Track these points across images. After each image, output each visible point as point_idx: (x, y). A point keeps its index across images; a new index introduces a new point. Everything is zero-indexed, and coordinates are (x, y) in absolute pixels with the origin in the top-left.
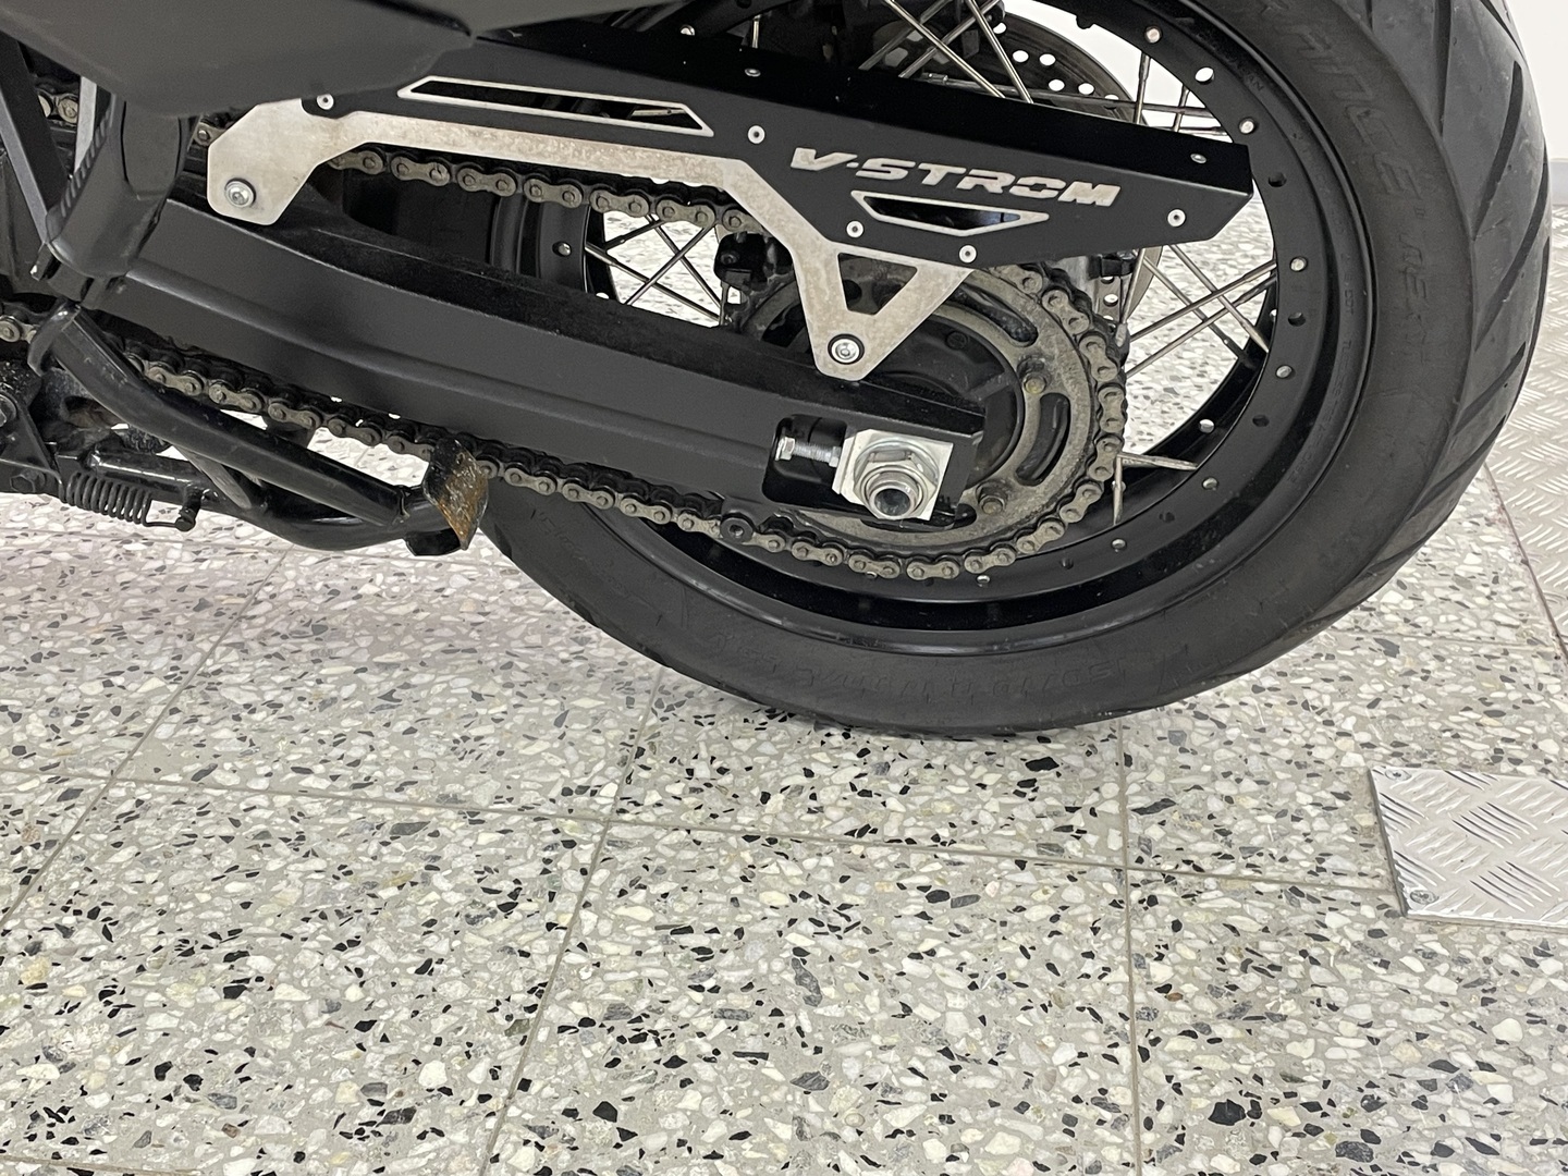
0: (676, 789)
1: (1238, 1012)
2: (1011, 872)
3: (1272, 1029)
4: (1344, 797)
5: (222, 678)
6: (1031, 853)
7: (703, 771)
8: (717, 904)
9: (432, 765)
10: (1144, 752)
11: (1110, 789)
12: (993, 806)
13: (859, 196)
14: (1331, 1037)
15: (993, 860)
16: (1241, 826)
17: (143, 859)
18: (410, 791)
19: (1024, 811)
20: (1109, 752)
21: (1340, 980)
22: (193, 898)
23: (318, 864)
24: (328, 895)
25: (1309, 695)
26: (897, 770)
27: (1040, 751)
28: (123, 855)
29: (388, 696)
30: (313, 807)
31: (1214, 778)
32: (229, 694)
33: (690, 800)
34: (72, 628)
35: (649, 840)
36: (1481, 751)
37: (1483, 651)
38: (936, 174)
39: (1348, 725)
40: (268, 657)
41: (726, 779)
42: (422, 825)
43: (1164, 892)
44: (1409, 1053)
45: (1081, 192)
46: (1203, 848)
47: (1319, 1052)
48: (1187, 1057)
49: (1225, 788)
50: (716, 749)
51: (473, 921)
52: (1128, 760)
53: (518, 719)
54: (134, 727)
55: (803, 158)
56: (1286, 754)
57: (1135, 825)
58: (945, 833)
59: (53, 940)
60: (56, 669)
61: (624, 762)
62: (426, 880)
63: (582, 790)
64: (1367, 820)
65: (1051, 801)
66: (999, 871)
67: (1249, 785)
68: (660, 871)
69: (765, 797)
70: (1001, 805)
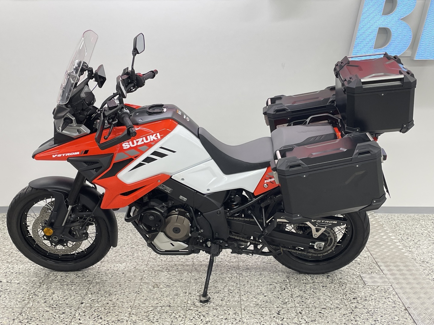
0: (294, 280)
1: (353, 292)
3: (356, 293)
4: (358, 277)
6: (330, 283)
7: (296, 278)
8: (303, 288)
9: (269, 279)
10: (338, 274)
11: (336, 277)
12: (325, 279)
13: (317, 223)
14: (361, 293)
15: (327, 283)
16: (349, 280)
18: (269, 281)
19: (328, 280)
20: (334, 275)
21: (361, 290)
23: (265, 287)
25: (352, 269)
26: (314, 277)
27: (328, 275)
30: (261, 283)
31: (345, 276)
33: (296, 281)
35: (294, 284)
36: (370, 272)
37: (369, 264)
38: (323, 221)
39: (357, 271)
40: (245, 271)
41: (298, 279)
42: (272, 284)
43: (344, 285)
44: (368, 294)
45: (334, 222)
46: (346, 281)
47: (360, 294)
48: (350, 296)
49: (346, 277)
50: (296, 276)
51: (282, 290)
52: (337, 275)
54: (238, 278)
55: (313, 221)
56: (351, 274)
57: (339, 280)
58: (322, 282)
62: (276, 288)
63: (285, 281)
64: (361, 278)
65: (330, 279)
67: (349, 276)
68: (297, 286)
69: (303, 280)
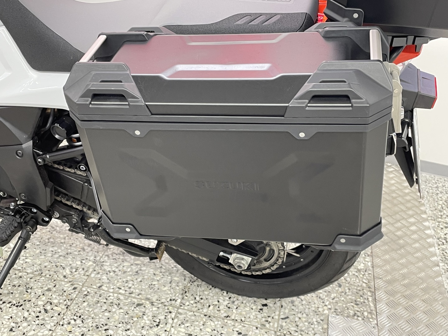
0: (192, 302)
2: (255, 330)
4: (322, 320)
5: (104, 263)
6: (259, 326)
7: (198, 298)
8: (197, 330)
9: (145, 290)
10: (285, 305)
11: (277, 313)
12: (254, 314)
15: (251, 326)
16: (301, 325)
17: (89, 305)
18: (140, 296)
19: (259, 316)
20: (278, 304)
22: (98, 316)
23: (122, 311)
24: (124, 318)
25: (321, 295)
26: (236, 303)
27: (265, 302)
28: (85, 304)
29: (137, 272)
30: (122, 297)
31: (298, 313)
32: (106, 267)
33: (195, 305)
34: (74, 247)
35: (186, 313)
36: (352, 313)
37: (359, 288)
39: (327, 303)
40: (113, 259)
41: (202, 301)
42: (142, 304)
46: (292, 329)
49: (300, 315)
50: (201, 293)
51: (151, 328)
52: (282, 306)
53: (162, 281)
54: (87, 274)
56: (313, 309)
57: (280, 322)
58: (243, 319)
59: (72, 322)
60: (71, 257)
61: (182, 294)
62: (143, 317)
63: (174, 300)
64: (325, 326)
65: (265, 314)
66: (252, 329)
67: (304, 315)
68: (187, 321)
69: (209, 306)
70: (255, 314)
